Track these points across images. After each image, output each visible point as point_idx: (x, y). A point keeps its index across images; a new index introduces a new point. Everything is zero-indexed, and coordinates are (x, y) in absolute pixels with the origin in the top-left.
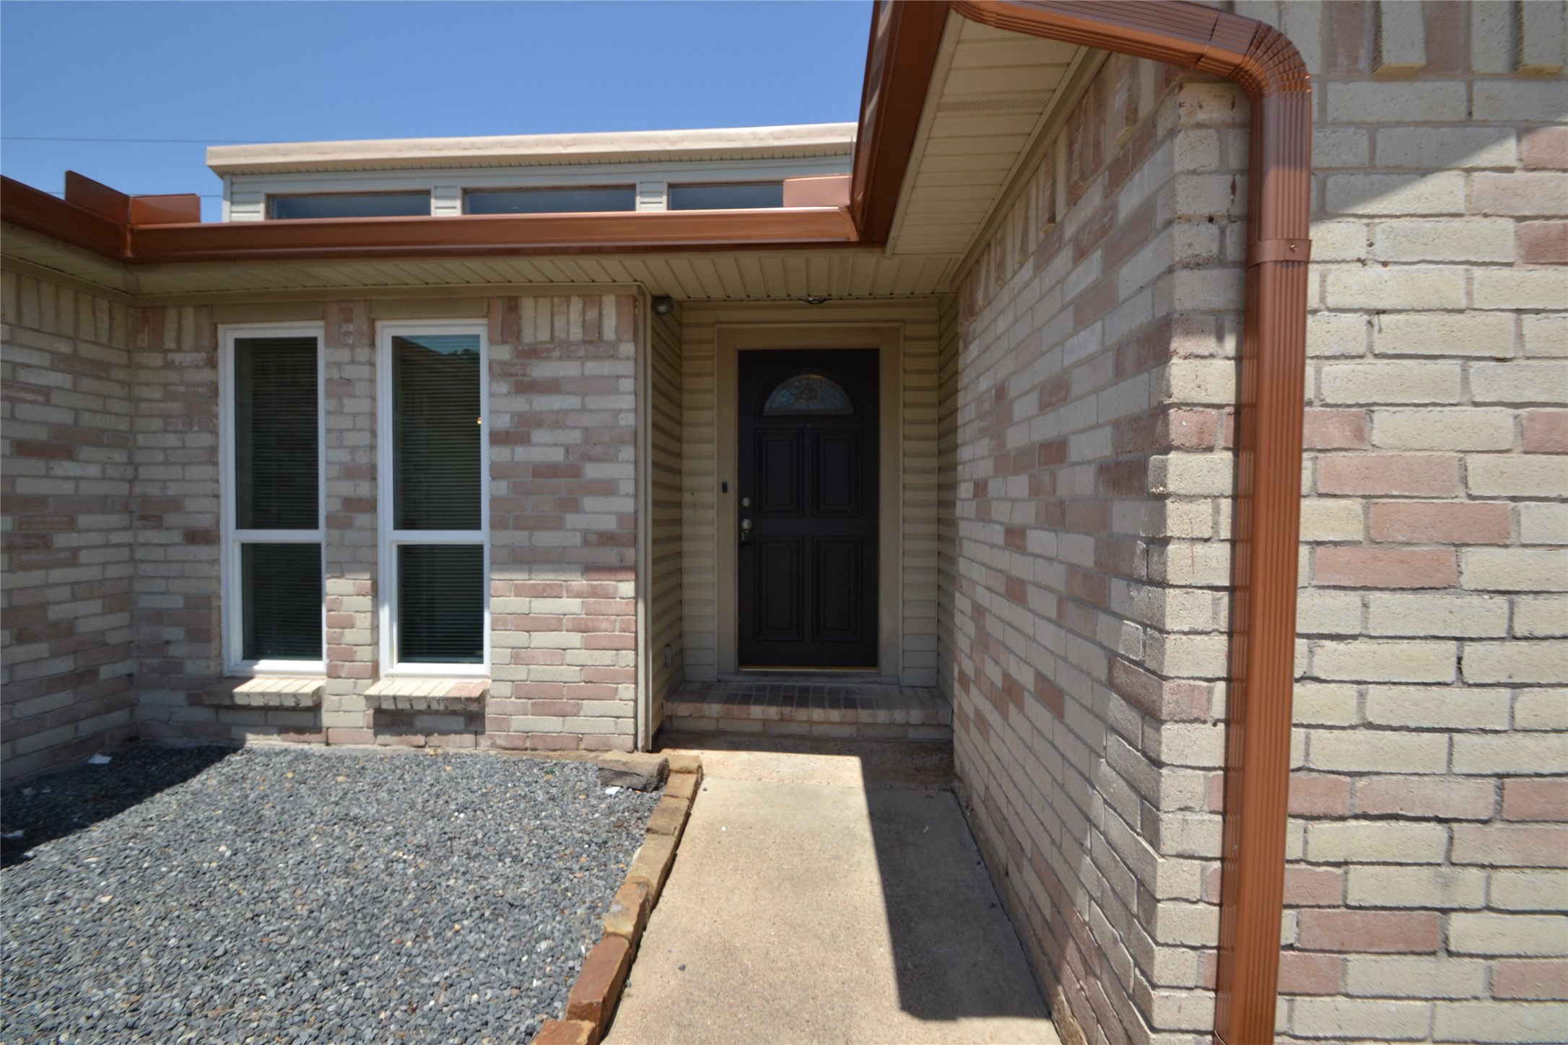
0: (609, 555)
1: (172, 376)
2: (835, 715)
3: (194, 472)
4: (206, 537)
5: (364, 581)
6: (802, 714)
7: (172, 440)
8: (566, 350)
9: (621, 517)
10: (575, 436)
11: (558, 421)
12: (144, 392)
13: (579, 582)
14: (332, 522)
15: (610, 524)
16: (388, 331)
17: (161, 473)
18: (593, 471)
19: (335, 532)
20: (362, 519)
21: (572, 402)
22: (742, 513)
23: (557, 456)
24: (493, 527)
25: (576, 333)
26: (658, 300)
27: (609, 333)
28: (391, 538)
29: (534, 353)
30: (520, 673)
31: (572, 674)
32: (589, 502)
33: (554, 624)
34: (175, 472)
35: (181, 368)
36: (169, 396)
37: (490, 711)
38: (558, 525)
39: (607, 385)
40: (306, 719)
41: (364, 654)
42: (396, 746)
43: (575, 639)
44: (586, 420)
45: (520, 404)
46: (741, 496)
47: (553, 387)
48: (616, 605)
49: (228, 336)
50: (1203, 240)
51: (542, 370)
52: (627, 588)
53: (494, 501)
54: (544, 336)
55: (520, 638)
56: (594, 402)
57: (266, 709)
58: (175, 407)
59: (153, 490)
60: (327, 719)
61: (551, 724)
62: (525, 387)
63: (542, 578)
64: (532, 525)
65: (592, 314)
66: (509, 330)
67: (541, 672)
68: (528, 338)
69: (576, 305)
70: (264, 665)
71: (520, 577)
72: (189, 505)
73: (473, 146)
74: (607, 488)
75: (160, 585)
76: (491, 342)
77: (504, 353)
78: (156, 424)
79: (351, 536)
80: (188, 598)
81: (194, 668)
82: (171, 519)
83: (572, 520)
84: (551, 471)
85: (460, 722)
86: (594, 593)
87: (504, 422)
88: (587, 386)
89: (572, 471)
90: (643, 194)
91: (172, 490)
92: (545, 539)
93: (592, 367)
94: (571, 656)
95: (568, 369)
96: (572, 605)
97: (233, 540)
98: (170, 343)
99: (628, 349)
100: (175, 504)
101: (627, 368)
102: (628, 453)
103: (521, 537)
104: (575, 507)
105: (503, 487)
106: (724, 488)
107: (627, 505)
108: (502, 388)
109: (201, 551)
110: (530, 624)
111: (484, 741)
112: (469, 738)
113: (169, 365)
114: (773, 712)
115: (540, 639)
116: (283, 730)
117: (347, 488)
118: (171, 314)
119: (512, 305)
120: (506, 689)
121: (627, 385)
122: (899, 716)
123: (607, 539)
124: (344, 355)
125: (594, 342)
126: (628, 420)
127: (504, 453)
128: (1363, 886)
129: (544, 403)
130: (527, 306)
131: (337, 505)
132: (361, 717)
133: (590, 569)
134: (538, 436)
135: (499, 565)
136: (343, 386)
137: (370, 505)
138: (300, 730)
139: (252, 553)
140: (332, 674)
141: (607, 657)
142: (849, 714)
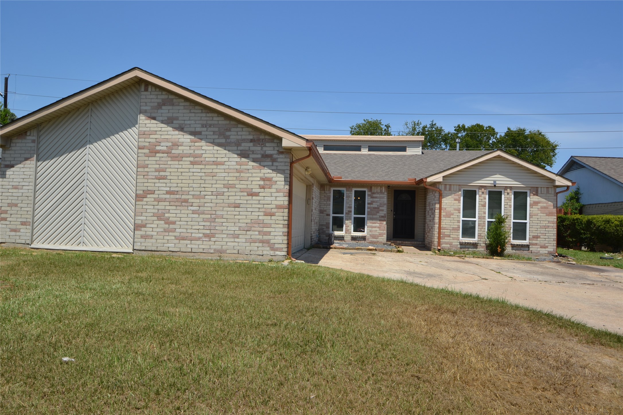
0: (383, 219)
1: (325, 194)
2: (409, 242)
3: (328, 207)
4: (329, 215)
5: (351, 221)
6: (404, 242)
7: (325, 202)
8: (378, 193)
9: (384, 214)
10: (379, 204)
11: (376, 202)
12: (321, 196)
13: (379, 222)
14: (346, 213)
15: (383, 215)
16: (354, 189)
17: (323, 207)
18: (381, 208)
19: (347, 215)
20: (350, 213)
21: (378, 200)
22: (394, 215)
23: (376, 206)
24: (368, 214)
25: (379, 191)
26: (389, 186)
27: (383, 191)
28: (353, 216)
29: (374, 193)
30: (371, 233)
31: (378, 233)
32: (380, 212)
33: (375, 227)
34: (325, 207)
35: (327, 193)
36: (325, 197)
37: (367, 238)
38: (376, 215)
39: (383, 198)
40: (342, 239)
41: (350, 230)
42: (354, 242)
43: (378, 229)
44: (380, 202)
45: (372, 199)
46: (394, 212)
47: (376, 198)
48: (383, 225)
49: (332, 189)
50: (438, 199)
51: (374, 195)
52: (385, 223)
53: (368, 212)
54: (375, 191)
55: (371, 229)
56: (381, 200)
57: (338, 237)
58: (326, 198)
59: (322, 209)
60: (345, 239)
61: (375, 240)
62: (372, 197)
63: (374, 221)
64: (373, 215)
65: (381, 189)
66: (370, 190)
67: (373, 233)
68: (373, 191)
69: (379, 188)
70: (335, 232)
71: (371, 221)
72: (327, 211)
73: (328, 137)
74: (383, 210)
75: (323, 221)
76: (368, 192)
77: (370, 193)
78: (323, 200)
79: (349, 215)
80: (326, 223)
81: (327, 232)
82: (325, 213)
83: (378, 214)
84: (375, 208)
85: (363, 239)
86: (380, 223)
87: (370, 202)
88: (380, 198)
89: (378, 208)
90: (363, 148)
91: (325, 209)
92: (374, 216)
93: (381, 195)
94: (377, 231)
95: (378, 195)
96: (378, 225)
97: (332, 215)
98: (325, 190)
99: (386, 193)
100: (325, 211)
101: (386, 196)
102: (385, 206)
103: (371, 216)
104: (378, 213)
105: (369, 210)
106: (392, 211)
107: (385, 213)
108: (369, 197)
109: (328, 217)
110: (372, 227)
111: (366, 242)
112: (364, 241)
113: (325, 193)
114: (400, 242)
115: (373, 229)
116: (339, 240)
117: (349, 209)
118: (326, 186)
119: (371, 187)
120: (369, 235)
121: (385, 198)
122: (418, 243)
123: (382, 217)
124: (349, 192)
125: (381, 192)
126: (386, 202)
127: (369, 206)
128: (446, 233)
129: (375, 200)
130: (373, 188)
131: (347, 212)
132: (349, 238)
133: (380, 220)
134: (374, 204)
135: (368, 219)
136: (348, 197)
137: (351, 212)
138: (341, 240)
139: (333, 217)
140: (346, 233)
141: (382, 231)
142: (411, 242)
